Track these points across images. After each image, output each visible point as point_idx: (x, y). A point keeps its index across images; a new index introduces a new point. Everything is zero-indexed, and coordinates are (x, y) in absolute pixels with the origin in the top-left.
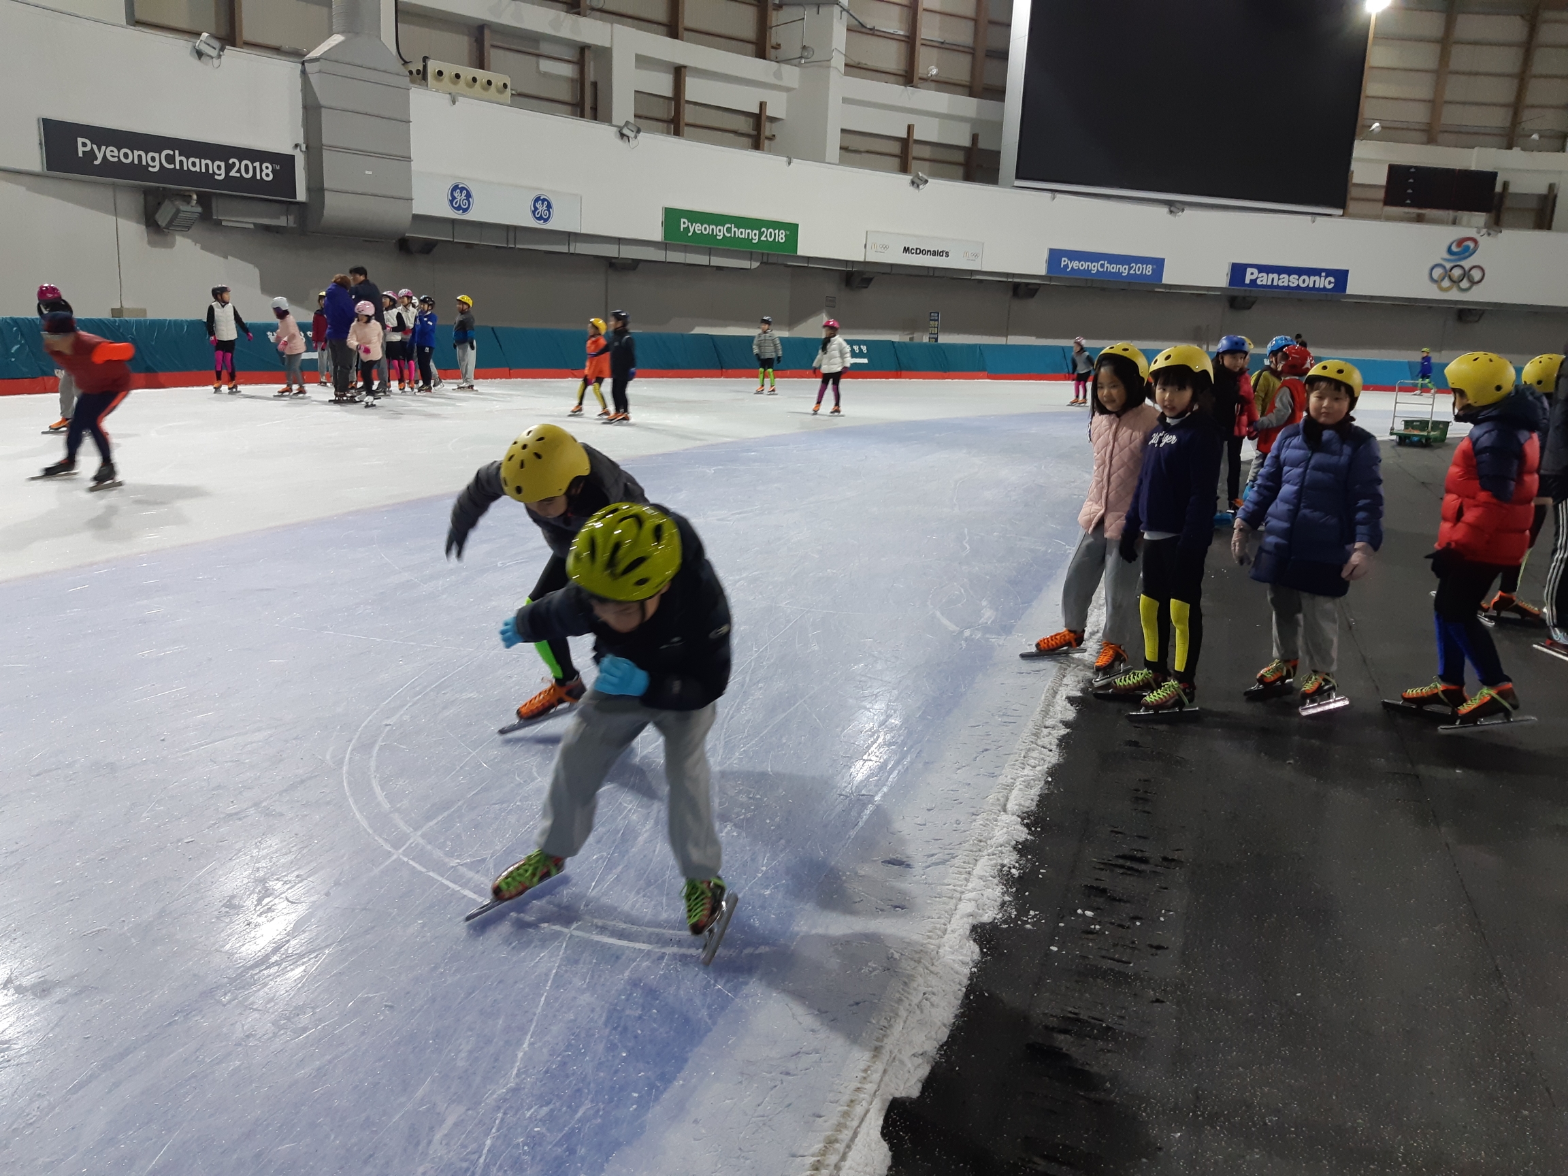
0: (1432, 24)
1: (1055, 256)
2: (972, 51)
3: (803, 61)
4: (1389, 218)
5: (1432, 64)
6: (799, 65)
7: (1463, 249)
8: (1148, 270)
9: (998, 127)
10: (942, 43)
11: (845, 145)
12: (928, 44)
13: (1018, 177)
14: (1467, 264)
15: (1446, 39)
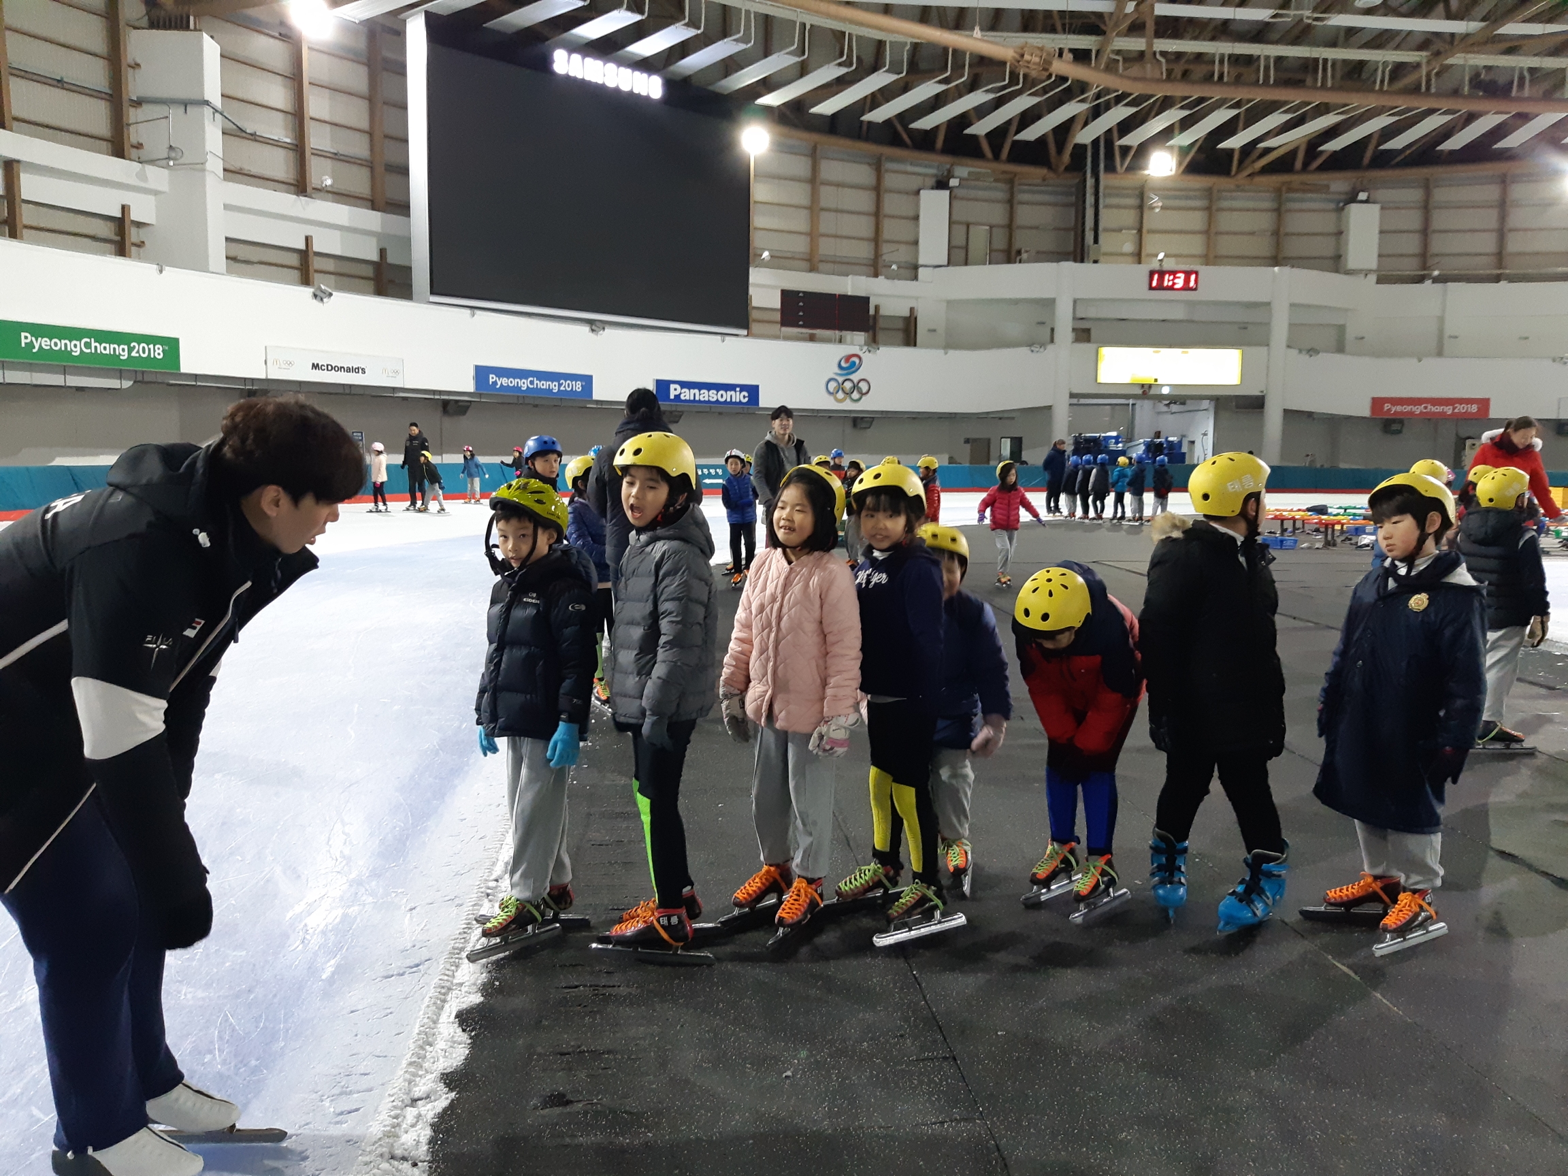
0: (800, 166)
1: (482, 373)
2: (370, 165)
3: (171, 163)
4: (787, 338)
5: (804, 200)
6: (167, 167)
7: (850, 365)
8: (578, 386)
9: (406, 242)
10: (336, 154)
11: (232, 254)
12: (319, 154)
13: (433, 293)
14: (855, 377)
15: (814, 180)
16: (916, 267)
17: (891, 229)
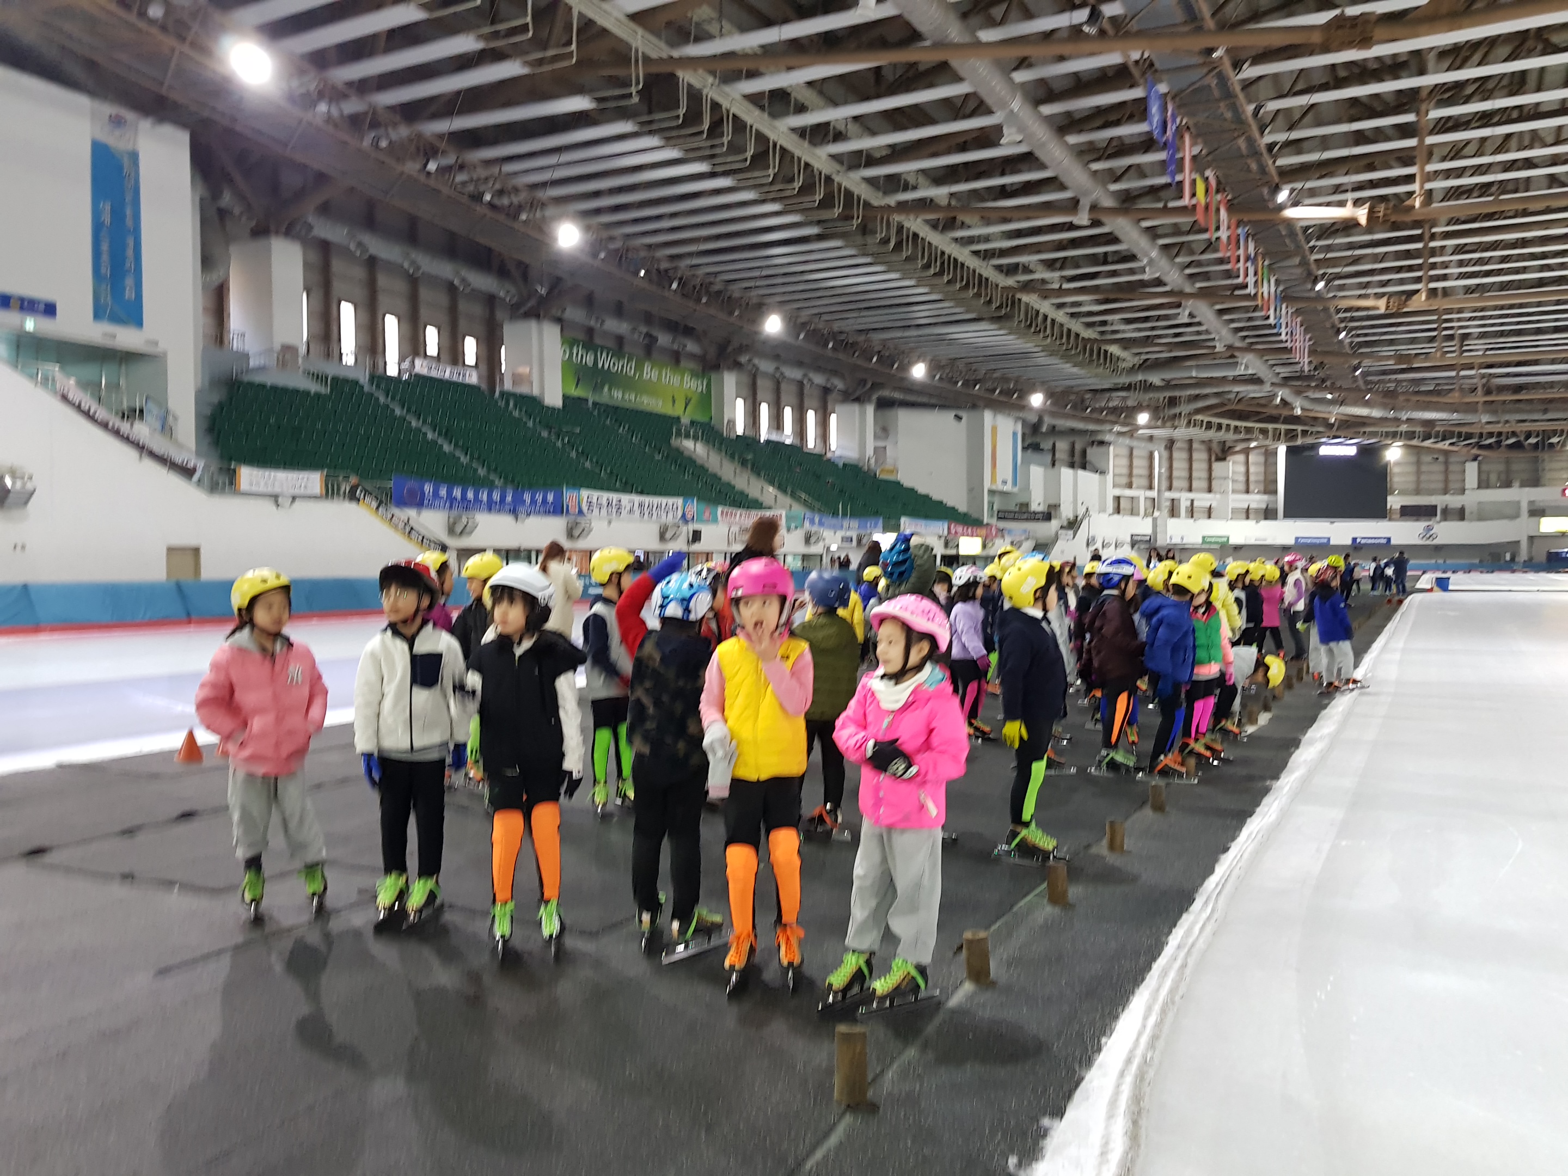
0: (1413, 459)
1: (1297, 539)
2: (1268, 483)
3: (1220, 492)
4: (1403, 521)
5: (1414, 470)
7: (1429, 528)
8: (1325, 541)
9: (1276, 504)
10: (1257, 484)
11: (1236, 514)
12: (1253, 483)
13: (1284, 517)
14: (1432, 532)
15: (1418, 463)
16: (1464, 490)
17: (1452, 477)
